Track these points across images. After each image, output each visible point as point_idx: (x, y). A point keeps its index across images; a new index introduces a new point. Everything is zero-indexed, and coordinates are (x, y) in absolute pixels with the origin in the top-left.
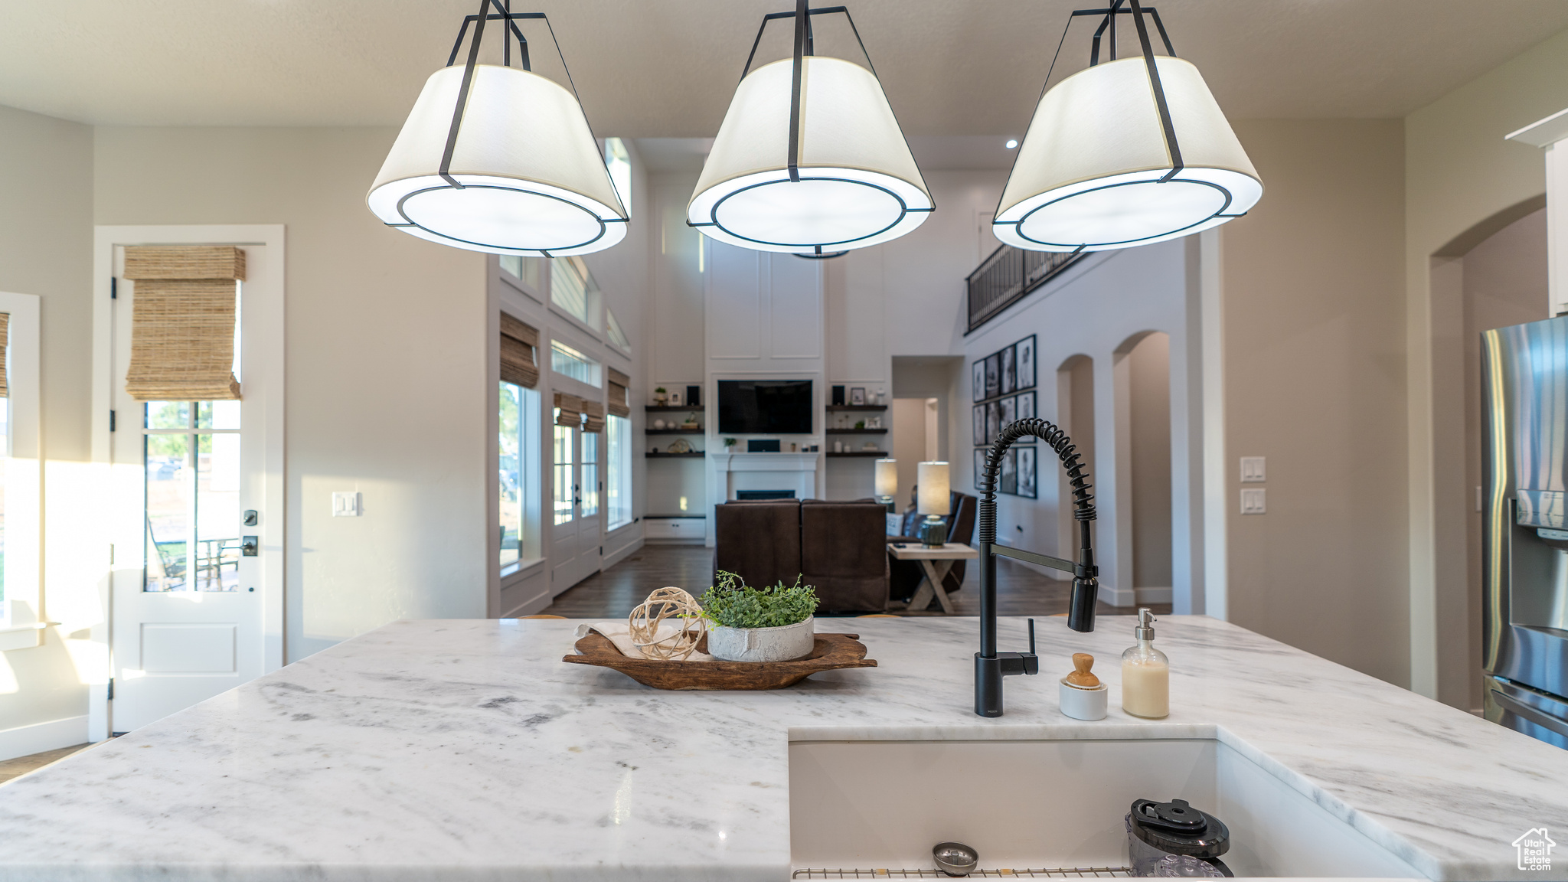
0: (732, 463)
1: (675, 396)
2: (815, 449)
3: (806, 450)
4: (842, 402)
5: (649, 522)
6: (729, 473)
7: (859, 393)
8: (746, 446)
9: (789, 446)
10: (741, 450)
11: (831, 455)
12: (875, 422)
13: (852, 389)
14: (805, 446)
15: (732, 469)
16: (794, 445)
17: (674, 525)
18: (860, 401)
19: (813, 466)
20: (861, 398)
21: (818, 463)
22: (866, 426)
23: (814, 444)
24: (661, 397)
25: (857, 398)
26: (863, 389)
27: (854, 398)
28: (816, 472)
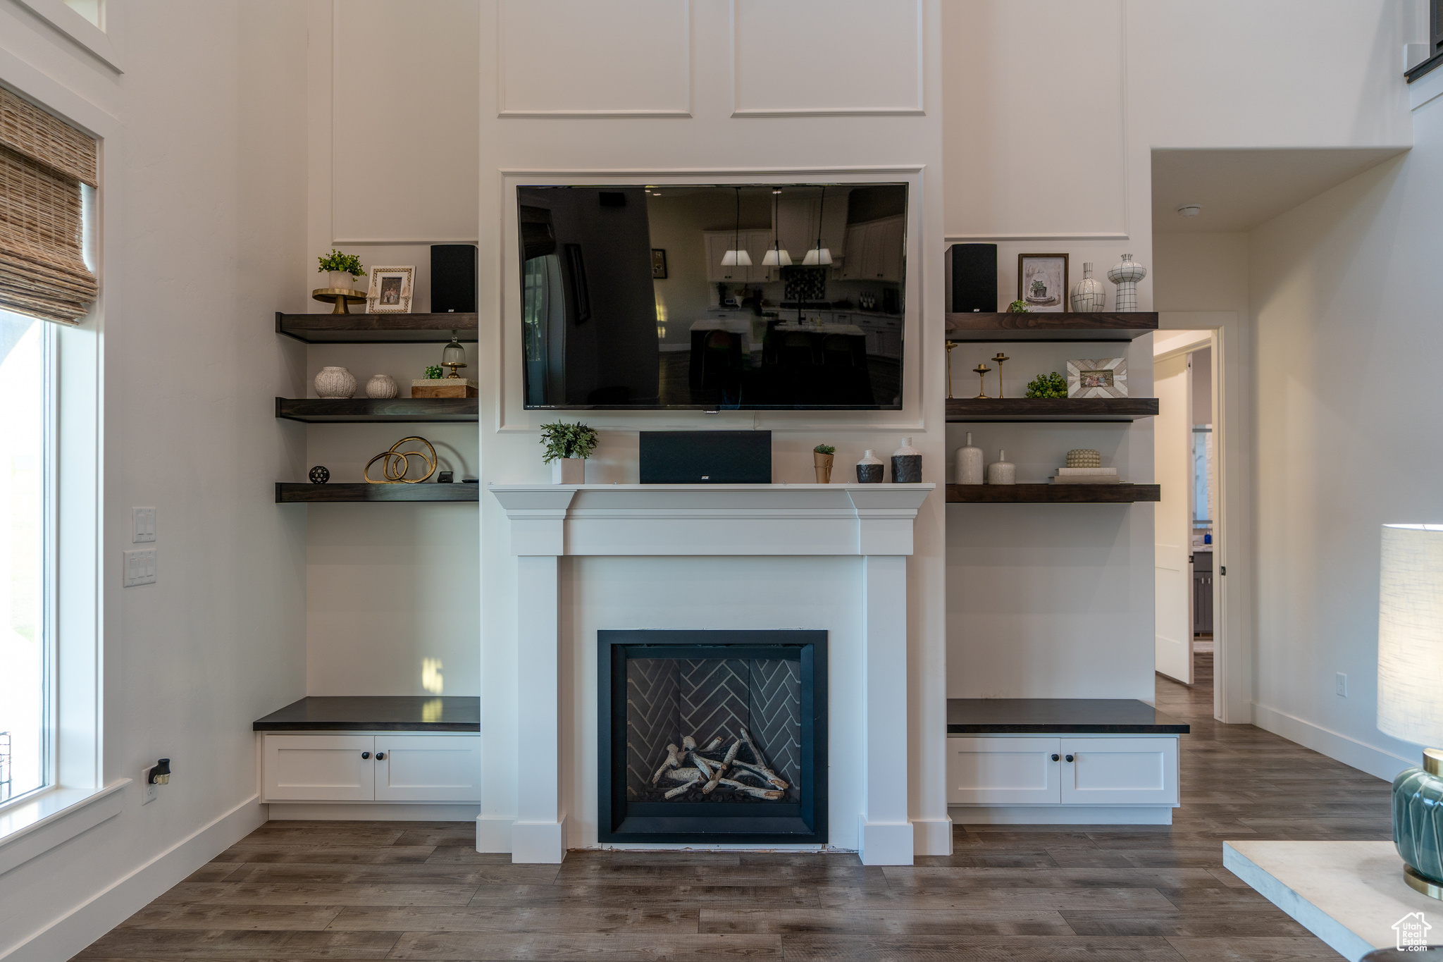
0: (577, 526)
1: (391, 284)
2: (909, 469)
3: (873, 474)
4: (989, 304)
5: (275, 741)
6: (567, 565)
7: (1047, 274)
8: (632, 461)
9: (808, 457)
10: (615, 474)
11: (957, 493)
12: (1108, 377)
13: (1022, 257)
14: (868, 459)
15: (576, 550)
16: (826, 452)
17: (366, 756)
18: (1050, 302)
19: (901, 538)
20: (1054, 291)
21: (919, 525)
22: (1073, 390)
23: (905, 450)
24: (341, 284)
25: (1040, 290)
26: (1065, 257)
27: (1028, 293)
28: (913, 565)
